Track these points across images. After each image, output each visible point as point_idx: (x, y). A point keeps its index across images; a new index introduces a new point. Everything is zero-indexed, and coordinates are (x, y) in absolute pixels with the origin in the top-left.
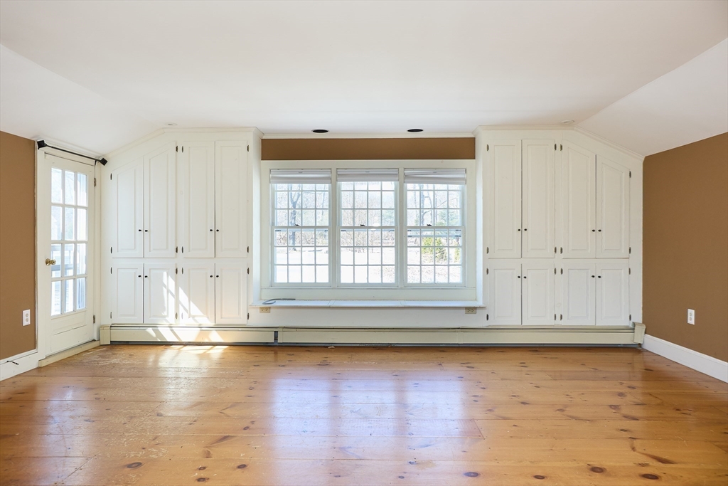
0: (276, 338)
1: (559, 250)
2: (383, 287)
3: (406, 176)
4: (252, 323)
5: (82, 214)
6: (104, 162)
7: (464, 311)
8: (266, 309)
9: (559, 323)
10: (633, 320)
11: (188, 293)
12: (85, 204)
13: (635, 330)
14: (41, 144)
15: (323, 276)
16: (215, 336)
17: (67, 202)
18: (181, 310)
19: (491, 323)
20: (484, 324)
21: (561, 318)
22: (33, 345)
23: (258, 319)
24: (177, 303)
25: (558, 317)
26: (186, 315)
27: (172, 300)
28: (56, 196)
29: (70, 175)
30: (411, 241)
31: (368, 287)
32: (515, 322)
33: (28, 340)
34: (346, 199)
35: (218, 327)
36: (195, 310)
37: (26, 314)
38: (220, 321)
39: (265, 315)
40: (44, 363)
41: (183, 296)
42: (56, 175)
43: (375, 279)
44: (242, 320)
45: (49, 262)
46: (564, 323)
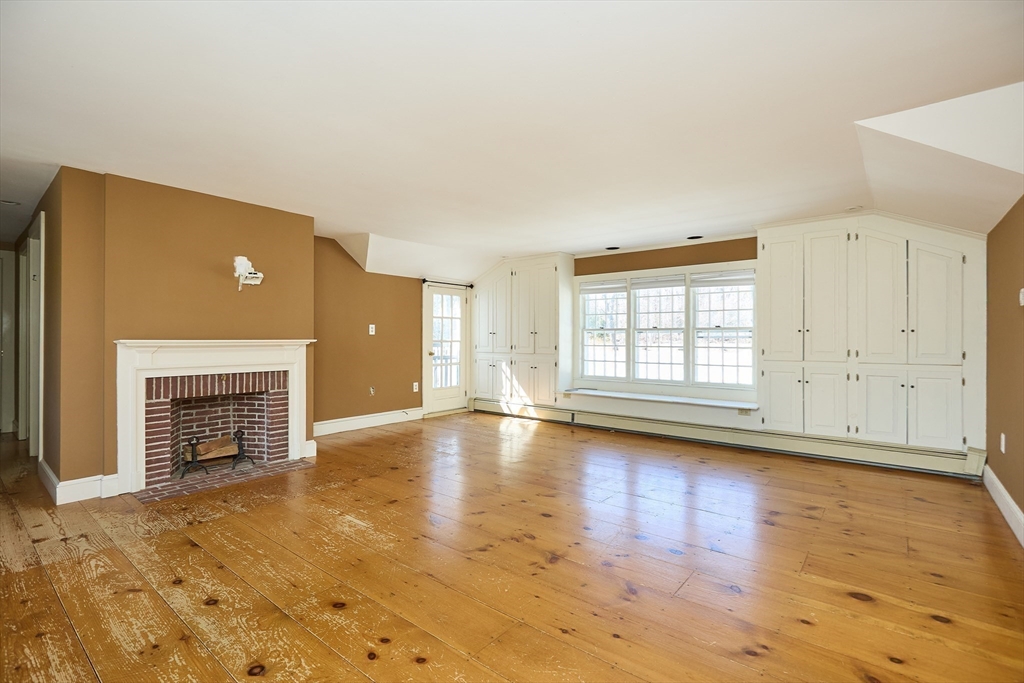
0: (573, 419)
1: (853, 354)
2: (673, 384)
3: (693, 281)
4: (559, 404)
5: (457, 323)
6: (472, 286)
7: (737, 411)
8: (567, 395)
9: (852, 435)
10: (969, 444)
11: (518, 379)
12: (459, 315)
13: (968, 458)
14: (424, 281)
15: (622, 373)
16: (532, 413)
17: (445, 315)
18: (514, 393)
19: (766, 427)
20: (760, 427)
21: (857, 431)
22: (420, 405)
23: (563, 403)
24: (512, 385)
25: (853, 429)
26: (516, 395)
27: (509, 383)
28: (437, 312)
29: (446, 297)
30: (700, 343)
31: (659, 383)
32: (797, 430)
33: (417, 401)
34: (643, 305)
35: (536, 406)
36: (522, 393)
37: (416, 385)
38: (538, 402)
39: (566, 400)
40: (426, 417)
41: (515, 382)
42: (437, 298)
43: (665, 376)
44: (551, 403)
45: (431, 354)
46: (861, 437)
